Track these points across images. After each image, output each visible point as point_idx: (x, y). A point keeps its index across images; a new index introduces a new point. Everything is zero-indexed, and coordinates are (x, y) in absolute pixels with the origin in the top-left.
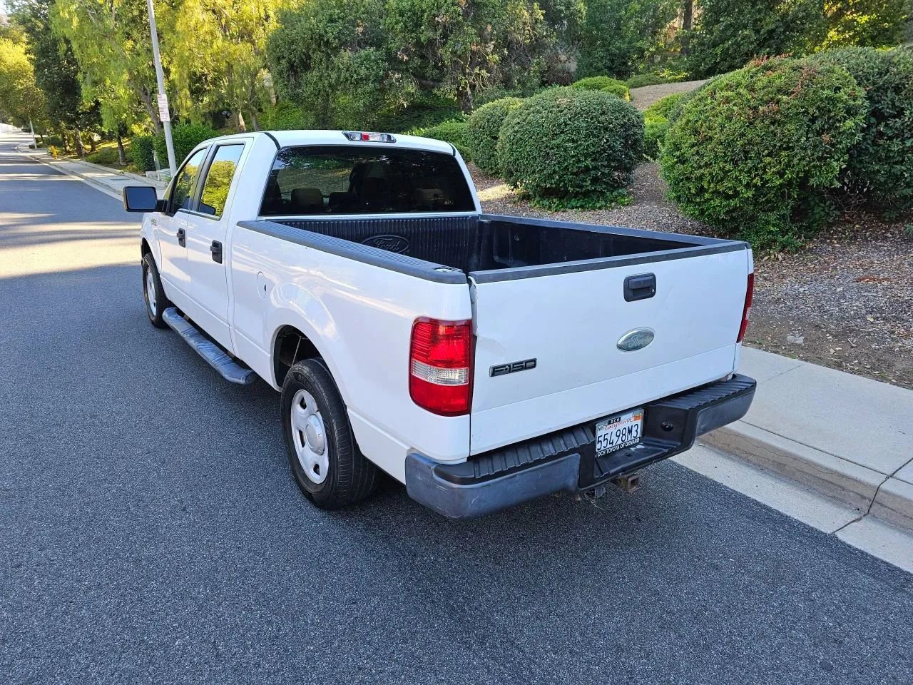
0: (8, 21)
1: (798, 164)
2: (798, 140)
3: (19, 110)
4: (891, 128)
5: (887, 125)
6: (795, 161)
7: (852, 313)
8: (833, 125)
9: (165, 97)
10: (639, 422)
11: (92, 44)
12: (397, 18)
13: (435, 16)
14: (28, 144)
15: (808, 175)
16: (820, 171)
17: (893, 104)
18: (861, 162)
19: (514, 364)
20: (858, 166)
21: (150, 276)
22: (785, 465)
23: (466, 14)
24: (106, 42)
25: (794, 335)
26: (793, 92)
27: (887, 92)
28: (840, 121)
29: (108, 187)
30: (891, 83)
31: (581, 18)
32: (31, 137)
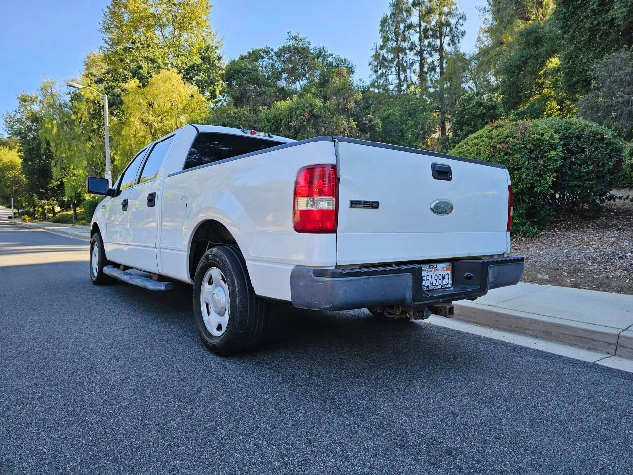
0: (8, 137)
1: (526, 178)
2: (523, 163)
3: (6, 190)
4: (579, 159)
5: (576, 158)
6: (524, 176)
7: (577, 261)
8: (543, 155)
9: (110, 173)
10: (449, 272)
11: (65, 144)
12: (265, 123)
13: (289, 122)
14: (8, 216)
15: (532, 187)
16: (540, 183)
17: (577, 146)
18: (564, 180)
19: (365, 202)
20: (563, 183)
21: (96, 249)
22: (551, 332)
23: (308, 121)
24: (74, 143)
25: (541, 274)
26: (515, 137)
27: (572, 139)
28: (547, 152)
29: (63, 232)
30: (574, 134)
31: (379, 128)
32: (10, 212)
